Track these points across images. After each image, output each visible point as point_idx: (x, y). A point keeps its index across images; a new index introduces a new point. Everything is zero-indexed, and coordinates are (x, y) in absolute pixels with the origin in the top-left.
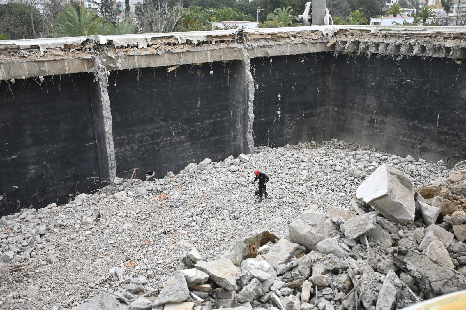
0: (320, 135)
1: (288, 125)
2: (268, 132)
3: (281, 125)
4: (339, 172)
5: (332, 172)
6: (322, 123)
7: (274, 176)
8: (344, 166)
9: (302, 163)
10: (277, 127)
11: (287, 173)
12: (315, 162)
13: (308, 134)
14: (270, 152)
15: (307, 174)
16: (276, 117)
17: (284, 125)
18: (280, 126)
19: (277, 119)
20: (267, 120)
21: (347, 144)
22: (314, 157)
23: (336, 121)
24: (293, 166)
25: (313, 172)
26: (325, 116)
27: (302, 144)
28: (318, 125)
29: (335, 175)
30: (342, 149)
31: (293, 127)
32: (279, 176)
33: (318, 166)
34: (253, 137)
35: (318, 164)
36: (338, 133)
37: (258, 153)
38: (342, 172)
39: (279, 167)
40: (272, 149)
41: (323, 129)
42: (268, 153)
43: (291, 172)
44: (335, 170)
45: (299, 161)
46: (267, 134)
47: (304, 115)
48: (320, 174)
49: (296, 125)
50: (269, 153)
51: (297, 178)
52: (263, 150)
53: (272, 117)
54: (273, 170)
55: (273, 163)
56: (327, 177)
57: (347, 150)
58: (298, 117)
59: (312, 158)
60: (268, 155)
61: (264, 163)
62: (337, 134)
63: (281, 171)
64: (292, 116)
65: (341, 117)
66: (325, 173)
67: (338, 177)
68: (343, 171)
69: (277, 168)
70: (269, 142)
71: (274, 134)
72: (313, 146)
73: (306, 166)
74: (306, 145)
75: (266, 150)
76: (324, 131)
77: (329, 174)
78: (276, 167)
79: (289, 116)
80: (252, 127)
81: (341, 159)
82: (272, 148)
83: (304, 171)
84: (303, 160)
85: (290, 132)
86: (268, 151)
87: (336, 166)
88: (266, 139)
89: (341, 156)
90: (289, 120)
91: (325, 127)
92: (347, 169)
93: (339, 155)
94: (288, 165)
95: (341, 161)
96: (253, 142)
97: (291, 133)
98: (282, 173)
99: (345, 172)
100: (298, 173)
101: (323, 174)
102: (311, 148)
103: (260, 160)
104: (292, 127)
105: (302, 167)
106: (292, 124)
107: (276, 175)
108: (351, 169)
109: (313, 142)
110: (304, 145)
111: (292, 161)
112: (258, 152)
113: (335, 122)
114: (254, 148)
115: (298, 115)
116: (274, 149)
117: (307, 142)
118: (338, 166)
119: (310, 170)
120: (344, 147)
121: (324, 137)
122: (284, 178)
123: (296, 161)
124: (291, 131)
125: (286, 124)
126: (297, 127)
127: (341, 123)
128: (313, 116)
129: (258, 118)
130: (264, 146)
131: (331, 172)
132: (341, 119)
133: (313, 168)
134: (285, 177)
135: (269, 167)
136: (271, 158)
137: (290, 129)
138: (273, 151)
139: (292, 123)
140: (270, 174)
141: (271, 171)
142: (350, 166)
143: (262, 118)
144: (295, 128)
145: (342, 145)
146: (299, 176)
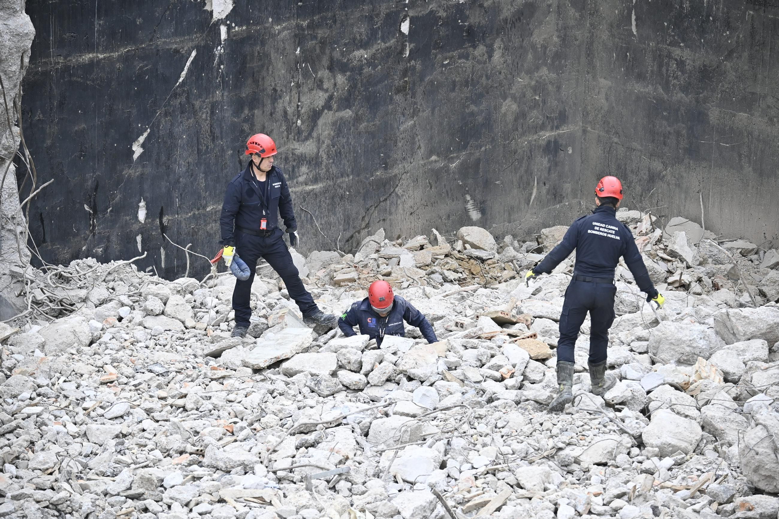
0: (525, 185)
1: (286, 103)
2: (137, 150)
3: (239, 105)
4: (668, 461)
5: (622, 458)
6: (539, 88)
7: (188, 492)
8: (709, 412)
9: (394, 392)
10: (204, 115)
11: (282, 463)
12: (491, 386)
13: (437, 175)
14: (155, 304)
15: (439, 476)
16: (198, 38)
17: (254, 102)
18: (228, 113)
19: (206, 53)
20: (126, 59)
21: (723, 251)
22: (484, 348)
23: (641, 77)
24: (328, 411)
25: (482, 460)
26: (564, 39)
27: (390, 249)
28: (509, 107)
29: (641, 480)
30: (685, 287)
31: (327, 118)
32: (225, 493)
33: (516, 418)
34: (23, 188)
35: (513, 395)
36: (657, 165)
37: (60, 314)
38: (695, 461)
39: (226, 421)
40: (166, 287)
41: (547, 135)
42: (138, 315)
43: (317, 455)
44: (641, 445)
45: (374, 377)
46: (131, 172)
47: (405, 27)
48: (529, 474)
49: (346, 102)
50: (149, 313)
51: (359, 501)
52: (100, 292)
53: (167, 41)
54: (176, 442)
55: (175, 388)
56: (581, 494)
57: (725, 294)
58: (364, 45)
59: (470, 355)
60: (139, 333)
61: (106, 393)
62: (653, 178)
63: (236, 453)
64: (321, 33)
65: (677, 52)
66: (566, 467)
67: (661, 497)
68: (698, 450)
69: (210, 430)
70: (143, 230)
71: (180, 168)
72: (476, 267)
73: (430, 414)
74: (426, 256)
75: (122, 289)
76: (553, 148)
77: (597, 473)
78: (198, 425)
79: (299, 38)
80: (14, 116)
81: (685, 361)
82: (170, 274)
83: (413, 451)
84: (406, 365)
85: (301, 159)
86: (137, 298)
87: (645, 411)
88: (117, 211)
89: (684, 335)
90: (293, 67)
91: (563, 118)
92: (731, 436)
93: (668, 328)
94: (290, 406)
95: (682, 374)
96: (22, 226)
97: (314, 161)
98: (247, 469)
99: (710, 455)
100: (369, 466)
101: (557, 476)
102: (461, 282)
103: (80, 367)
104: (315, 115)
105: (395, 421)
106: (320, 99)
107: (205, 484)
108: (760, 432)
109: (474, 234)
110: (408, 259)
111: (324, 373)
112: (63, 310)
113: (638, 88)
114: (30, 272)
115: (361, 30)
116: (184, 281)
117: (426, 232)
118: (660, 416)
119: (458, 443)
120: (701, 271)
121: (556, 195)
122: (264, 502)
123: (346, 376)
124: (307, 148)
125: (275, 96)
126: (358, 119)
127: (679, 96)
128: (472, 36)
129: (61, 43)
130: (104, 259)
131: (612, 455)
132: (681, 64)
133: (482, 427)
134: (267, 494)
135: (148, 424)
136: (161, 355)
137: (300, 136)
138: (174, 299)
139: (319, 84)
140: (155, 473)
141: (167, 453)
142: (750, 416)
143: (90, 47)
144: (339, 127)
145: (689, 254)
146: (375, 485)
